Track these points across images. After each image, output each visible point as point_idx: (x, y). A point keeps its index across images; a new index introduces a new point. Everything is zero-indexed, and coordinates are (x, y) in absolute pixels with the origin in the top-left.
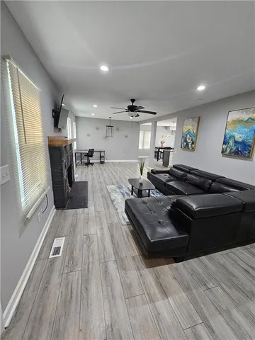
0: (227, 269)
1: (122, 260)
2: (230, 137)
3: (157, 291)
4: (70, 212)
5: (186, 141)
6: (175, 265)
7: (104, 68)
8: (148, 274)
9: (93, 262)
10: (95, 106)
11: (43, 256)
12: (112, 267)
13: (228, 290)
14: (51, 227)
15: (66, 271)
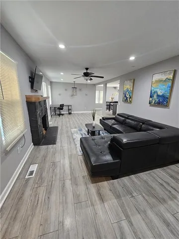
0: (147, 183)
1: (75, 179)
2: (154, 93)
3: (97, 199)
4: (44, 147)
5: (125, 96)
6: (112, 181)
7: (62, 46)
8: (93, 188)
9: (55, 180)
10: (62, 74)
11: (22, 176)
12: (68, 183)
13: (147, 197)
14: (29, 158)
15: (36, 186)
